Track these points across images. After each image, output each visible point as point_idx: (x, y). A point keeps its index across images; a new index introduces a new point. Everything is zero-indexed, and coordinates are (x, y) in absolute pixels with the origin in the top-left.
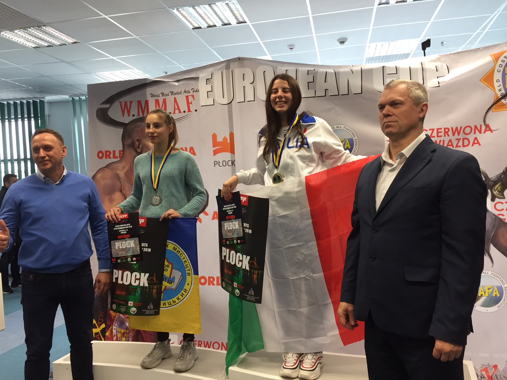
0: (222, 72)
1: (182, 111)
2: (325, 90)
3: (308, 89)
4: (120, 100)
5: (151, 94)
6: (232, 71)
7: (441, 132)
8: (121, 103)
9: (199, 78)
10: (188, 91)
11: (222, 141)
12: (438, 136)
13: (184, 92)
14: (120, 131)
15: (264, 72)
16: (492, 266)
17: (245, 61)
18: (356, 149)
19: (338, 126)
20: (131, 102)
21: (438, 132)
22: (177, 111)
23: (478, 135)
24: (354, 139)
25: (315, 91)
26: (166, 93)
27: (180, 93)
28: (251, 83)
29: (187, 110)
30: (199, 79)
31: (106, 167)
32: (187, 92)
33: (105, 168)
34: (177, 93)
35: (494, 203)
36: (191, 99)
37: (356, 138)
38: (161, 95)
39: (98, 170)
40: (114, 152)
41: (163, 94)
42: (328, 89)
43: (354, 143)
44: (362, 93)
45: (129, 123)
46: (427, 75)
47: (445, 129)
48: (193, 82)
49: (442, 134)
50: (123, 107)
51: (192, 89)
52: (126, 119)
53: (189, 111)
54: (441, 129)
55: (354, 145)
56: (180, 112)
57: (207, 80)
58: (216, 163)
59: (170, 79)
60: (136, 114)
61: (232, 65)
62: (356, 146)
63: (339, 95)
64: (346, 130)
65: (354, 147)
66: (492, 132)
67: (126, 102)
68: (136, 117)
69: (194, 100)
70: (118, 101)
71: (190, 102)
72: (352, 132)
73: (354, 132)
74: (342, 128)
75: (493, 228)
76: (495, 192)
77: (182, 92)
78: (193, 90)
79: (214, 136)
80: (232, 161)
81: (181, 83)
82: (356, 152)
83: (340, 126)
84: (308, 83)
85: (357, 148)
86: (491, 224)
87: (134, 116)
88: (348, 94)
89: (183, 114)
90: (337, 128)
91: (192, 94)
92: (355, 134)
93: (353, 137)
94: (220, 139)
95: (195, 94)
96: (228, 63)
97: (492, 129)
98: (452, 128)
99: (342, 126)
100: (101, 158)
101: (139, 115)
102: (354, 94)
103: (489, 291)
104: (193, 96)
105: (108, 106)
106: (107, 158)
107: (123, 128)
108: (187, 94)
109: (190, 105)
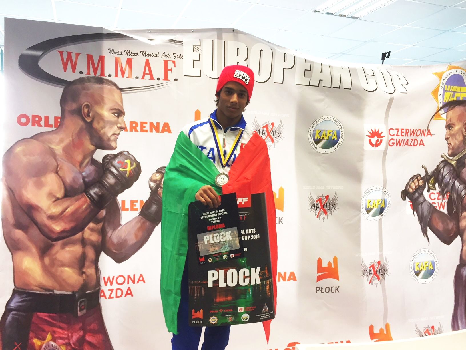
0: (213, 40)
1: (155, 77)
2: (320, 80)
3: (304, 77)
4: (61, 49)
5: (109, 49)
6: (225, 42)
7: (404, 132)
8: (61, 53)
10: (168, 55)
12: (402, 136)
13: (162, 55)
14: (59, 91)
15: (261, 50)
16: (429, 245)
17: (240, 35)
18: (341, 141)
19: (328, 117)
20: (78, 55)
21: (402, 132)
22: (147, 77)
23: (423, 137)
24: (341, 131)
25: (310, 79)
26: (133, 50)
27: (157, 56)
28: (245, 60)
29: (162, 77)
30: (184, 43)
31: (32, 138)
32: (166, 55)
33: (31, 140)
34: (152, 55)
35: (429, 193)
36: (170, 65)
37: (342, 130)
38: (124, 53)
39: (18, 142)
40: (47, 118)
41: (128, 53)
42: (322, 80)
43: (341, 135)
44: (351, 89)
45: (74, 81)
47: (407, 130)
48: (177, 46)
49: (404, 134)
50: (65, 59)
51: (173, 54)
52: (70, 76)
53: (166, 78)
54: (404, 129)
55: (340, 137)
56: (152, 78)
57: (195, 47)
60: (85, 71)
61: (225, 35)
62: (342, 138)
63: (331, 87)
64: (335, 122)
65: (340, 139)
66: (431, 136)
67: (69, 54)
68: (83, 76)
69: (175, 67)
70: (57, 50)
71: (169, 68)
72: (339, 124)
73: (341, 125)
74: (332, 120)
75: (429, 213)
76: (430, 185)
77: (160, 55)
78: (175, 55)
79: (198, 113)
82: (341, 143)
83: (330, 117)
84: (305, 70)
85: (343, 140)
86: (428, 211)
87: (81, 73)
88: (339, 88)
89: (156, 82)
90: (328, 119)
91: (174, 60)
92: (342, 127)
93: (340, 129)
95: (177, 60)
96: (220, 32)
97: (432, 133)
98: (411, 130)
99: (332, 118)
100: (24, 124)
101: (89, 73)
102: (344, 88)
103: (426, 266)
104: (174, 62)
105: (39, 53)
106: (35, 126)
107: (64, 87)
108: (166, 59)
109: (169, 72)
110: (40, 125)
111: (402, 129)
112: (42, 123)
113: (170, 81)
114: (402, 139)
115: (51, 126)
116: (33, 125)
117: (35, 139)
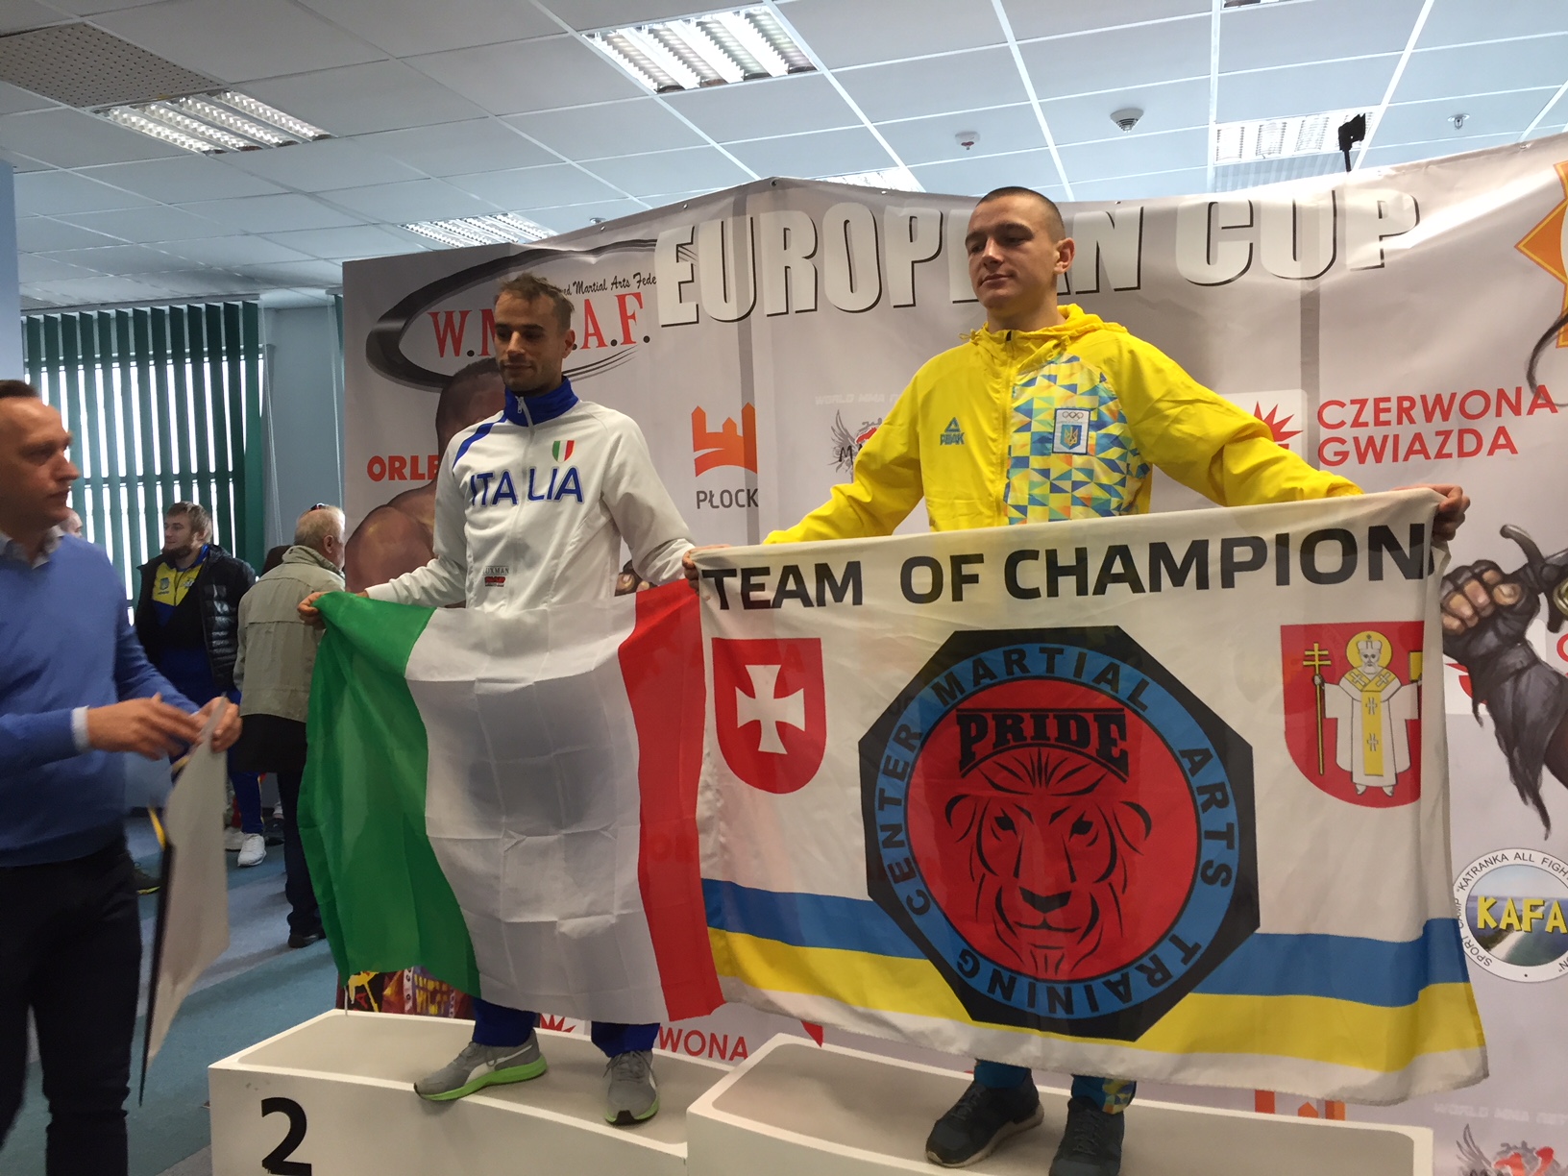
0: (722, 223)
1: (608, 341)
4: (433, 309)
6: (752, 219)
7: (1388, 410)
8: (435, 315)
9: (656, 241)
10: (624, 281)
11: (720, 430)
12: (1378, 423)
13: (613, 284)
15: (847, 222)
16: (1546, 838)
17: (791, 191)
20: (464, 314)
21: (1378, 411)
22: (593, 341)
23: (1508, 419)
27: (602, 287)
28: (807, 258)
29: (620, 339)
30: (657, 243)
31: (390, 504)
32: (620, 283)
33: (389, 508)
34: (594, 288)
36: (631, 304)
39: (370, 514)
40: (415, 460)
44: (1138, 288)
45: (457, 375)
46: (1349, 230)
48: (638, 254)
49: (1392, 416)
50: (442, 328)
53: (628, 340)
54: (1388, 400)
56: (601, 343)
57: (680, 249)
58: (703, 497)
59: (576, 246)
60: (478, 349)
61: (752, 202)
66: (1554, 411)
67: (449, 315)
69: (641, 307)
70: (429, 311)
71: (629, 314)
75: (1553, 714)
76: (1561, 602)
77: (608, 285)
79: (699, 417)
80: (749, 491)
81: (604, 256)
86: (1545, 703)
87: (471, 353)
88: (1098, 291)
89: (608, 351)
91: (636, 291)
94: (714, 426)
95: (643, 289)
96: (741, 197)
97: (1555, 399)
98: (1424, 398)
100: (377, 478)
101: (485, 352)
102: (1116, 290)
103: (1533, 915)
104: (638, 296)
105: (398, 325)
106: (394, 479)
107: (441, 389)
108: (622, 291)
109: (631, 321)
110: (402, 477)
111: (1377, 401)
112: (407, 471)
113: (633, 345)
114: (1385, 438)
115: (422, 477)
116: (392, 478)
117: (396, 508)
